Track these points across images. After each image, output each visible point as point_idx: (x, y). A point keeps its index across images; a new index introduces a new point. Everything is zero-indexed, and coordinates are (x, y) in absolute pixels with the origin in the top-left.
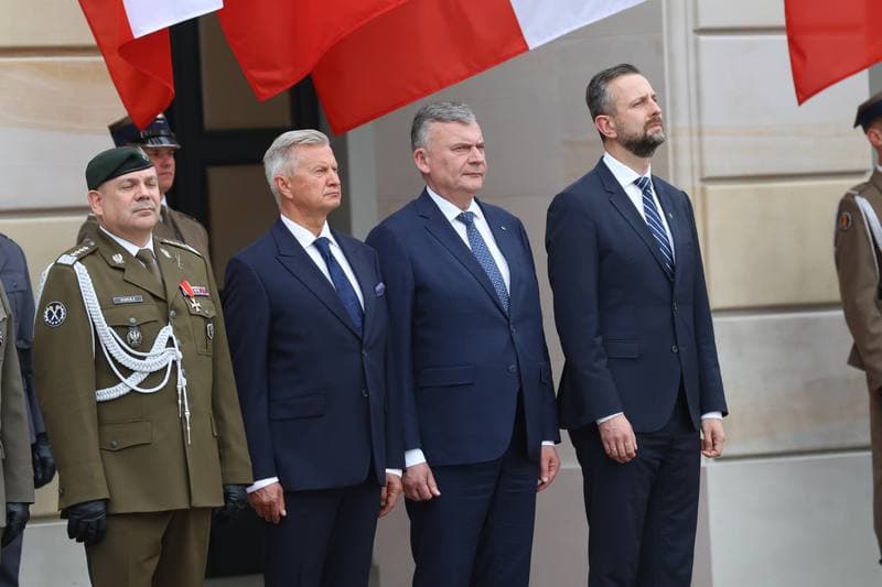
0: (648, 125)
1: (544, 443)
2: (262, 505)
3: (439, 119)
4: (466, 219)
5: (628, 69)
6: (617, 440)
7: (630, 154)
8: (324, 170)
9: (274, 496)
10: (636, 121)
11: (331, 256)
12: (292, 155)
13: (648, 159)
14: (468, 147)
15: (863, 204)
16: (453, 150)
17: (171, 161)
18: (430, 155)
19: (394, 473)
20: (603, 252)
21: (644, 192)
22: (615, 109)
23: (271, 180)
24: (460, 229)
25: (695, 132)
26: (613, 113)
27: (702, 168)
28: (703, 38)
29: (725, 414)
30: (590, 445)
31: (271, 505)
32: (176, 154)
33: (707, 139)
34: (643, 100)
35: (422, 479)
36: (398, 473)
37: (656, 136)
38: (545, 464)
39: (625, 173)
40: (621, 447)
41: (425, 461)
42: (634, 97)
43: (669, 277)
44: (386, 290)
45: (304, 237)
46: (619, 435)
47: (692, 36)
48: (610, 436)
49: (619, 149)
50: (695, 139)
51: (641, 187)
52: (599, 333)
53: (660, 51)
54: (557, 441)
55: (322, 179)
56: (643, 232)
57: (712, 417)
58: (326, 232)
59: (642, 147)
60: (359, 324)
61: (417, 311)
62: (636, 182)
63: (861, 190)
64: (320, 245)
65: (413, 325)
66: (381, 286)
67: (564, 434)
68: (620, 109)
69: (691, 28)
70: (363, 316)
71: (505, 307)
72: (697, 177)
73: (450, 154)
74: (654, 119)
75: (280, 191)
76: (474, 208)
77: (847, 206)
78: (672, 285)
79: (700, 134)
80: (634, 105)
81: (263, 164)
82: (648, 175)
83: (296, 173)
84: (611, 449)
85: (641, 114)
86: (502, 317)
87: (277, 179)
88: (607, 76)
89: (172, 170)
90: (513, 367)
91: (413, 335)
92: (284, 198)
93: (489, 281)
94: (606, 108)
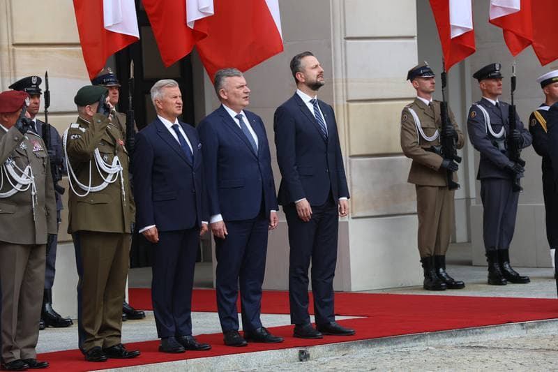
0: (318, 76)
1: (272, 211)
2: (148, 236)
3: (229, 76)
4: (239, 117)
5: (309, 54)
6: (303, 210)
7: (309, 89)
8: (176, 97)
9: (153, 233)
10: (313, 75)
11: (180, 132)
12: (162, 91)
13: (316, 92)
14: (243, 86)
15: (412, 111)
16: (237, 88)
17: (117, 92)
18: (227, 92)
19: (205, 223)
20: (298, 132)
21: (314, 105)
22: (305, 71)
23: (153, 100)
24: (237, 121)
25: (344, 81)
26: (304, 71)
27: (347, 96)
28: (348, 41)
29: (348, 198)
30: (291, 211)
31: (153, 236)
32: (120, 89)
33: (349, 84)
34: (317, 66)
35: (221, 227)
36: (207, 223)
37: (321, 82)
38: (272, 219)
39: (306, 98)
40: (305, 213)
41: (222, 219)
42: (312, 65)
43: (326, 141)
44: (202, 147)
45: (168, 124)
46: (304, 208)
47: (343, 40)
48: (300, 209)
49: (304, 87)
50: (345, 84)
51: (313, 103)
52: (295, 165)
53: (330, 46)
54: (277, 210)
55: (174, 101)
56: (314, 122)
57: (343, 199)
58: (177, 122)
59: (315, 86)
60: (191, 161)
61: (220, 155)
62: (311, 101)
63: (411, 106)
64: (175, 127)
65: (218, 162)
66: (200, 144)
67: (280, 207)
68: (308, 70)
69: (343, 37)
70: (193, 157)
71: (257, 154)
72: (345, 100)
73: (237, 90)
74: (320, 74)
75: (157, 105)
76: (242, 113)
77: (405, 112)
78: (327, 144)
79: (346, 82)
80: (313, 68)
81: (150, 93)
82: (316, 98)
83: (164, 98)
84: (301, 214)
85: (315, 72)
86: (255, 158)
87: (155, 100)
88: (301, 56)
89: (118, 95)
90: (260, 179)
91: (218, 166)
92: (159, 109)
93: (250, 143)
94: (300, 69)
